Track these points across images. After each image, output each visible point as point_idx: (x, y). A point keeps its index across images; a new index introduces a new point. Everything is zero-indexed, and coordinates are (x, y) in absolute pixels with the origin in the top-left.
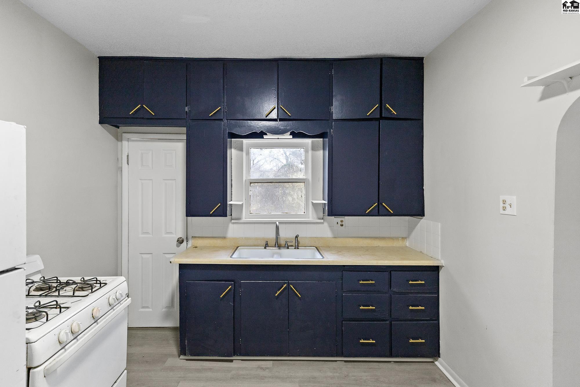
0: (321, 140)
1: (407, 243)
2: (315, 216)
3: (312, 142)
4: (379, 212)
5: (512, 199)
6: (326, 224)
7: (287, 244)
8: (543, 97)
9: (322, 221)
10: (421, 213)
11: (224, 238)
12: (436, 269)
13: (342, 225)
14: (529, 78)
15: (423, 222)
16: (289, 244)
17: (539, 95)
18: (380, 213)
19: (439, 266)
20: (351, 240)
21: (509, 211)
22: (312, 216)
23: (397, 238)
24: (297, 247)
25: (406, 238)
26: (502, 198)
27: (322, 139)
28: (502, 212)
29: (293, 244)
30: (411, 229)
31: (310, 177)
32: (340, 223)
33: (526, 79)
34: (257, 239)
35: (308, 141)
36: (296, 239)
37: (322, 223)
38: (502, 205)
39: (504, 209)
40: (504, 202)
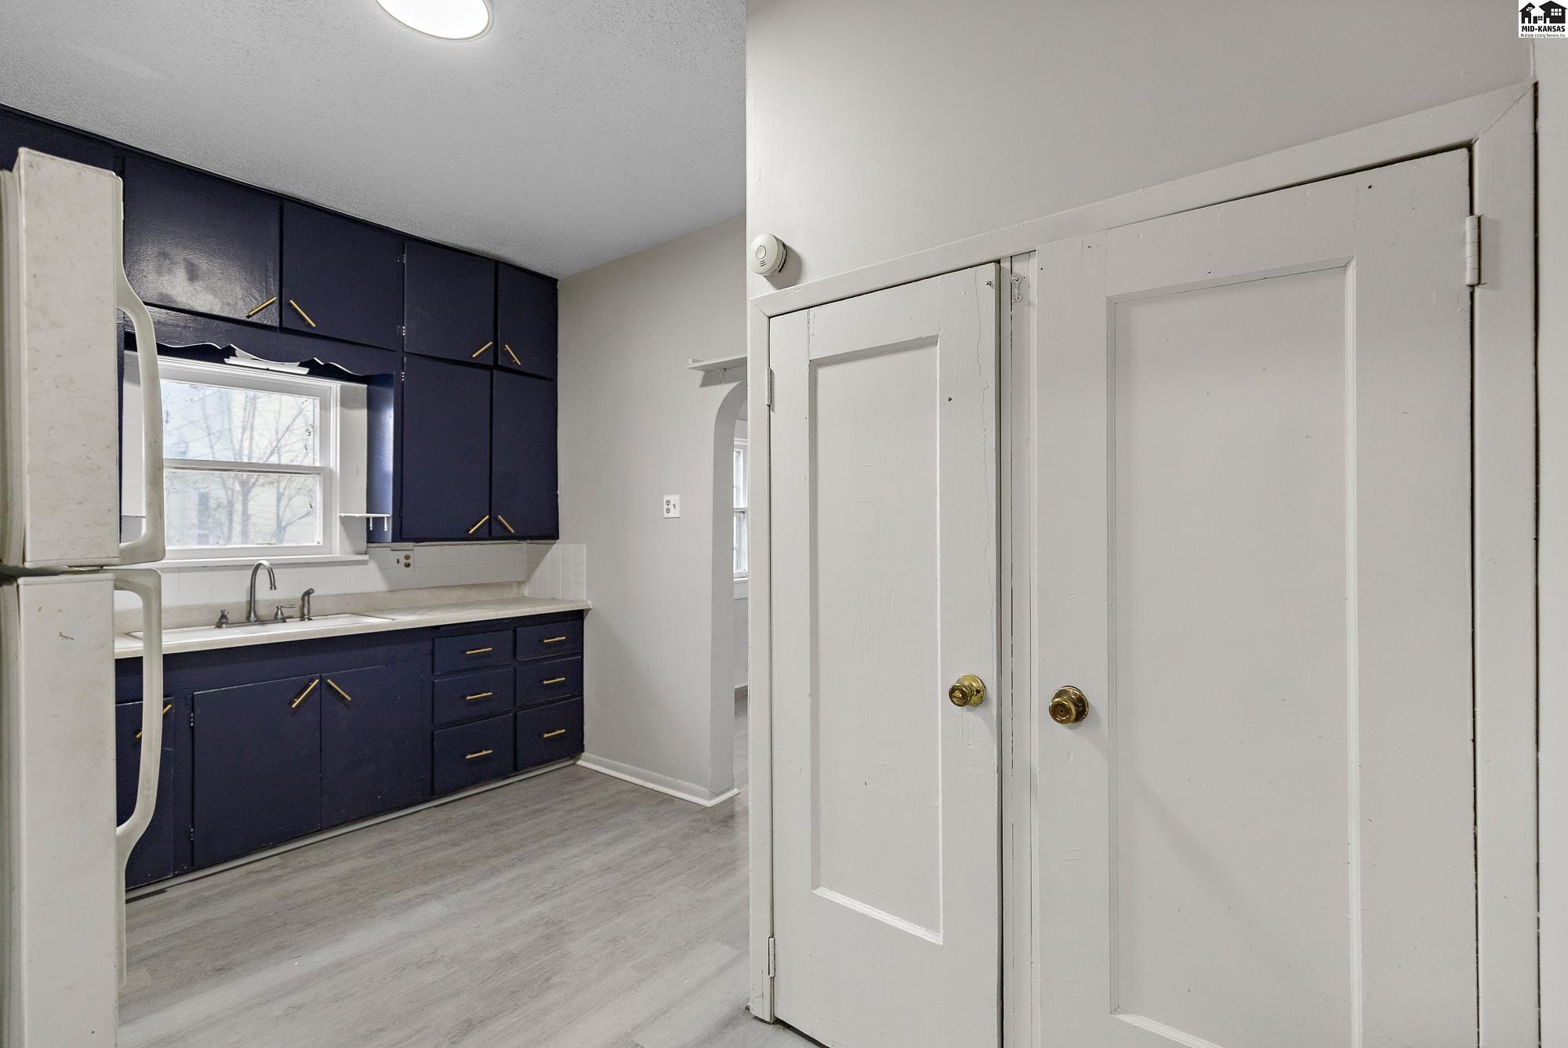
0: (362, 388)
1: (526, 591)
2: (348, 547)
3: (342, 388)
4: (491, 534)
5: (675, 499)
6: (372, 565)
7: (282, 613)
8: (705, 384)
9: (366, 557)
10: (551, 533)
12: (578, 616)
13: (408, 565)
14: (694, 361)
15: (557, 549)
16: (286, 612)
17: (700, 381)
18: (494, 534)
19: (583, 610)
20: (426, 593)
22: (339, 547)
23: (509, 584)
24: (306, 617)
25: (524, 582)
26: (665, 499)
27: (365, 386)
28: (666, 515)
29: (296, 612)
30: (533, 565)
31: (334, 462)
32: (403, 561)
33: (690, 361)
35: (334, 386)
36: (306, 598)
37: (364, 563)
39: (668, 511)
40: (668, 502)
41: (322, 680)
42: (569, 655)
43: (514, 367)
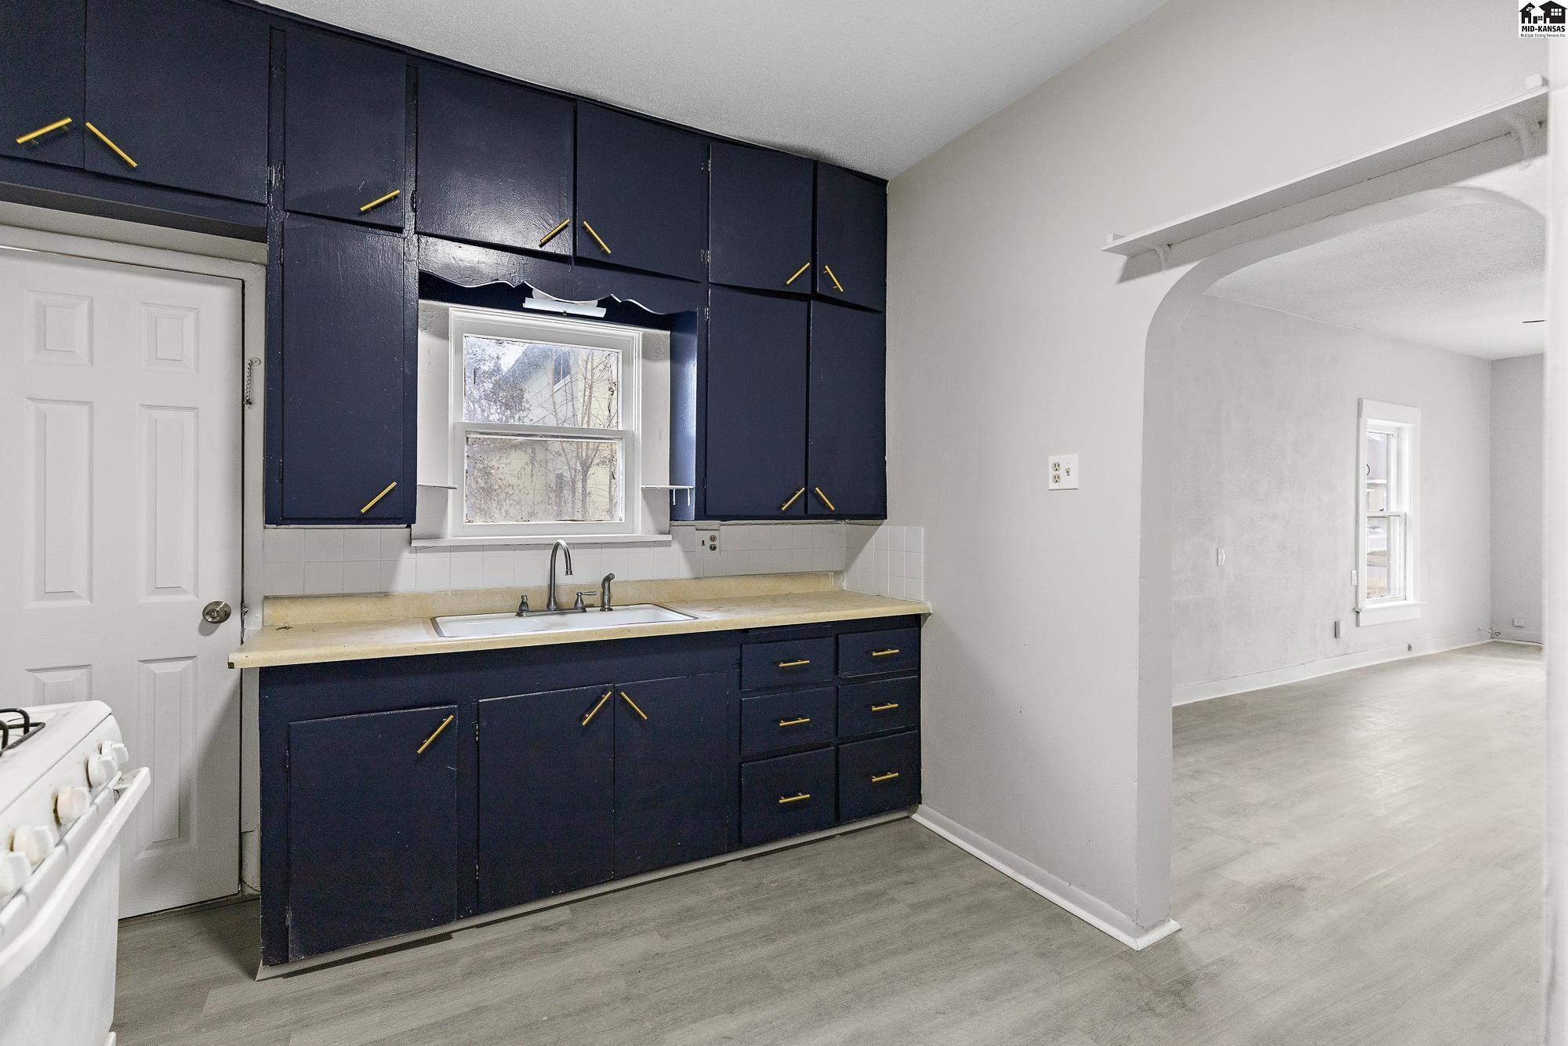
0: (665, 335)
1: (845, 584)
2: (651, 526)
3: (644, 336)
4: (808, 511)
5: (1069, 460)
6: (676, 547)
7: (582, 600)
8: (1127, 275)
9: (669, 538)
10: (877, 512)
11: (386, 595)
12: (915, 622)
13: (713, 548)
14: (1116, 237)
15: (884, 531)
16: (587, 600)
17: (1117, 273)
18: (810, 510)
19: (920, 615)
20: (733, 582)
21: (1066, 482)
22: (641, 523)
23: (825, 574)
24: (607, 607)
25: (842, 572)
26: (1052, 459)
27: (669, 333)
28: (1053, 485)
29: (596, 599)
30: (854, 550)
31: (636, 426)
32: (708, 543)
33: (1110, 238)
34: (491, 593)
35: (634, 334)
36: (607, 585)
37: (667, 544)
38: (1052, 473)
39: (1057, 479)
40: (1057, 467)
41: (616, 692)
42: (899, 674)
43: (834, 296)
